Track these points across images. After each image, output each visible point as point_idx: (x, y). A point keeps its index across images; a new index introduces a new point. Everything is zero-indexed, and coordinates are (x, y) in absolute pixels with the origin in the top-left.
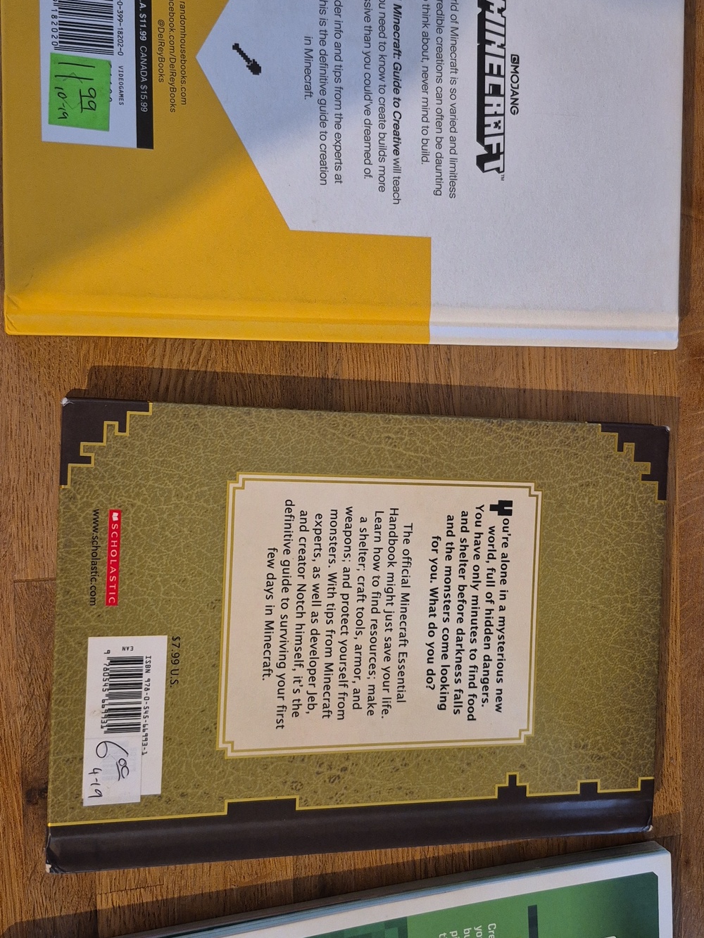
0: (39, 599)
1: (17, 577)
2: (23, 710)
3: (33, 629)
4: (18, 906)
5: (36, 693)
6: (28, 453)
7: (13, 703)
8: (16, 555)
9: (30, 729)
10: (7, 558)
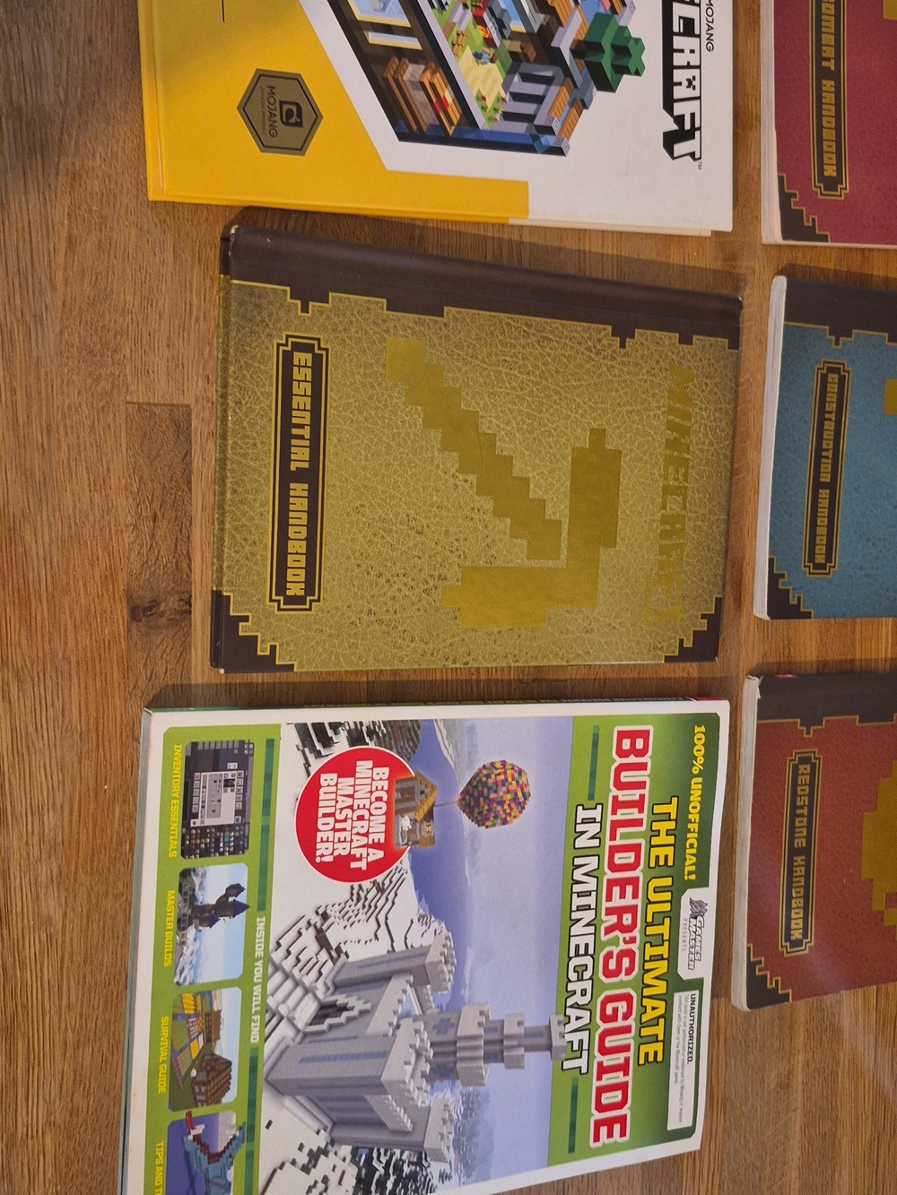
0: (149, 423)
1: (129, 399)
2: (131, 529)
3: (142, 451)
4: (119, 718)
5: (144, 514)
6: (143, 277)
7: (122, 521)
8: (129, 377)
9: (137, 548)
10: (121, 379)
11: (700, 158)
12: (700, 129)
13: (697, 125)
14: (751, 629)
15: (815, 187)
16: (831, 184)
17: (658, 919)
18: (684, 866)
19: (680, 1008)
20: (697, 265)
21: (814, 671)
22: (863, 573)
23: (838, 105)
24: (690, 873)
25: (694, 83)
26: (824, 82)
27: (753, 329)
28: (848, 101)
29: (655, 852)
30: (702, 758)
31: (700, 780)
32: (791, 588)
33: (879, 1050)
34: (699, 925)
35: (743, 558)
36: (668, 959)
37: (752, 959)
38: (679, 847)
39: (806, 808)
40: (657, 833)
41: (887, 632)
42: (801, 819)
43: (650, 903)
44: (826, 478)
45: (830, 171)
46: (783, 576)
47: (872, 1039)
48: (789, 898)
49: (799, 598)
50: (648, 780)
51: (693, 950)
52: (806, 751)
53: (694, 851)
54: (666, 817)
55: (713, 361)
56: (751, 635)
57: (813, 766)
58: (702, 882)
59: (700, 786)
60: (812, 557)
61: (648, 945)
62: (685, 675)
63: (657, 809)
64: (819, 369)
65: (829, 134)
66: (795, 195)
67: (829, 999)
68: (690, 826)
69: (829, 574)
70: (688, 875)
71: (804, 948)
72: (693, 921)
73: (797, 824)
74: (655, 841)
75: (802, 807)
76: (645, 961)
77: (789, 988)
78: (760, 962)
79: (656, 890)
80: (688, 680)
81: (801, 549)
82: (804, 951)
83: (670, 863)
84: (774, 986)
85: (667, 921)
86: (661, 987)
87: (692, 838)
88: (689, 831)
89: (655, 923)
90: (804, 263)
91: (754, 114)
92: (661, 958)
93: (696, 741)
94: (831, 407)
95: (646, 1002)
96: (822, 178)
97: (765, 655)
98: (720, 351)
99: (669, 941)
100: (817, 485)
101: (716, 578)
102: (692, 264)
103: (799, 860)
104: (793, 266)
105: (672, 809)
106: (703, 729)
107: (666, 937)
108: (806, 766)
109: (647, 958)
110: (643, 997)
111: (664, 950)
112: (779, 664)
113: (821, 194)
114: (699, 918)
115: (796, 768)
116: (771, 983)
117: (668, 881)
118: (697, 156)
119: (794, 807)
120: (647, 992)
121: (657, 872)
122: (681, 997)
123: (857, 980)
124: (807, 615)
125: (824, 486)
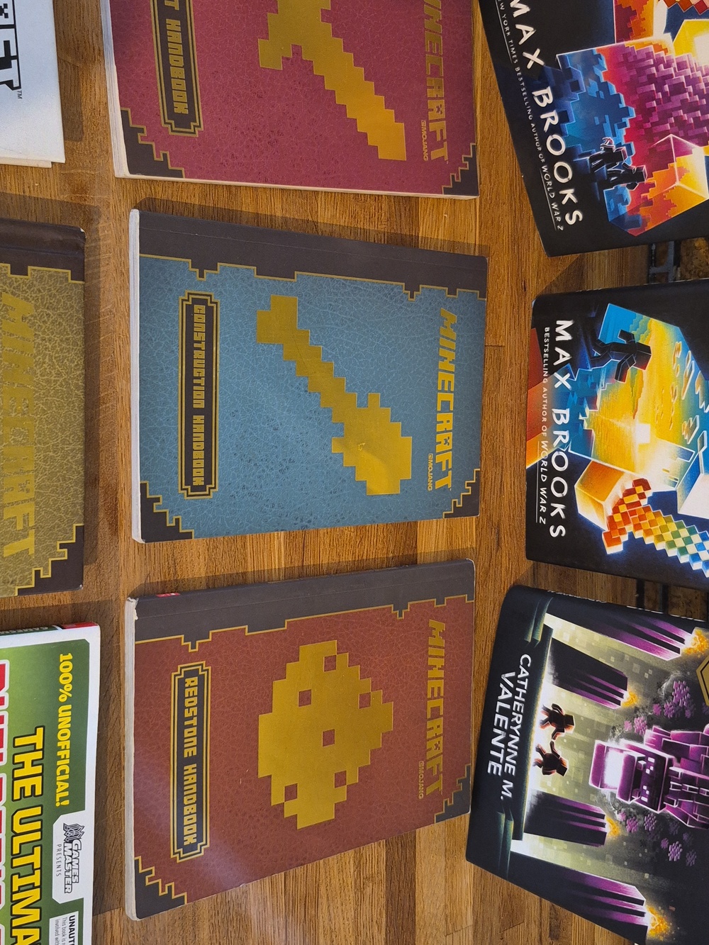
11: (20, 87)
12: (16, 57)
13: (13, 53)
14: (131, 552)
15: (165, 123)
16: (183, 121)
17: (26, 849)
18: (56, 793)
19: (57, 931)
20: (41, 196)
21: (204, 586)
22: (246, 492)
23: (185, 43)
24: (62, 799)
25: (6, 11)
26: (168, 21)
27: (112, 261)
28: (197, 41)
29: (18, 784)
30: (71, 686)
31: (69, 707)
32: (167, 511)
33: (289, 930)
34: (75, 848)
35: (117, 484)
36: (40, 887)
37: (141, 871)
38: (48, 776)
39: (195, 719)
40: (21, 765)
41: (280, 543)
42: (190, 730)
43: (17, 835)
44: (199, 403)
45: (181, 108)
46: (158, 500)
47: (282, 921)
48: (181, 805)
49: (177, 520)
50: (6, 715)
51: (69, 874)
52: (191, 666)
53: (67, 777)
54: (31, 748)
55: (54, 292)
56: (131, 557)
57: (201, 678)
58: (77, 805)
59: (69, 713)
60: (189, 478)
61: (16, 877)
62: (56, 603)
63: (19, 742)
64: (183, 300)
65: (177, 72)
66: (142, 130)
67: (233, 893)
68: (59, 753)
69: (209, 495)
70: (60, 802)
71: (198, 851)
72: (69, 846)
73: (186, 735)
74: (18, 773)
75: (191, 718)
76: (13, 893)
77: (183, 892)
78: (150, 872)
79: (23, 821)
80: (59, 608)
81: (177, 473)
82: (200, 852)
83: (38, 792)
84: (166, 892)
85: (37, 850)
86: (34, 915)
87: (63, 765)
88: (59, 758)
89: (22, 854)
90: (165, 197)
91: (96, 48)
92: (32, 886)
93: (62, 669)
94: (200, 336)
95: (15, 932)
96: (172, 114)
97: (148, 575)
98: (61, 282)
99: (40, 868)
100: (190, 412)
101: (75, 506)
102: (34, 195)
103: (190, 769)
104: (152, 200)
105: (38, 739)
106: (70, 656)
107: (37, 865)
108: (193, 679)
109: (15, 889)
110: (12, 928)
111: (35, 879)
112: (164, 583)
113: (172, 131)
114: (75, 842)
115: (182, 682)
116: (163, 891)
117: (37, 811)
118: (16, 84)
119: (182, 718)
120: (16, 922)
121: (23, 803)
122: (57, 921)
123: (260, 871)
124: (188, 536)
125: (199, 412)
